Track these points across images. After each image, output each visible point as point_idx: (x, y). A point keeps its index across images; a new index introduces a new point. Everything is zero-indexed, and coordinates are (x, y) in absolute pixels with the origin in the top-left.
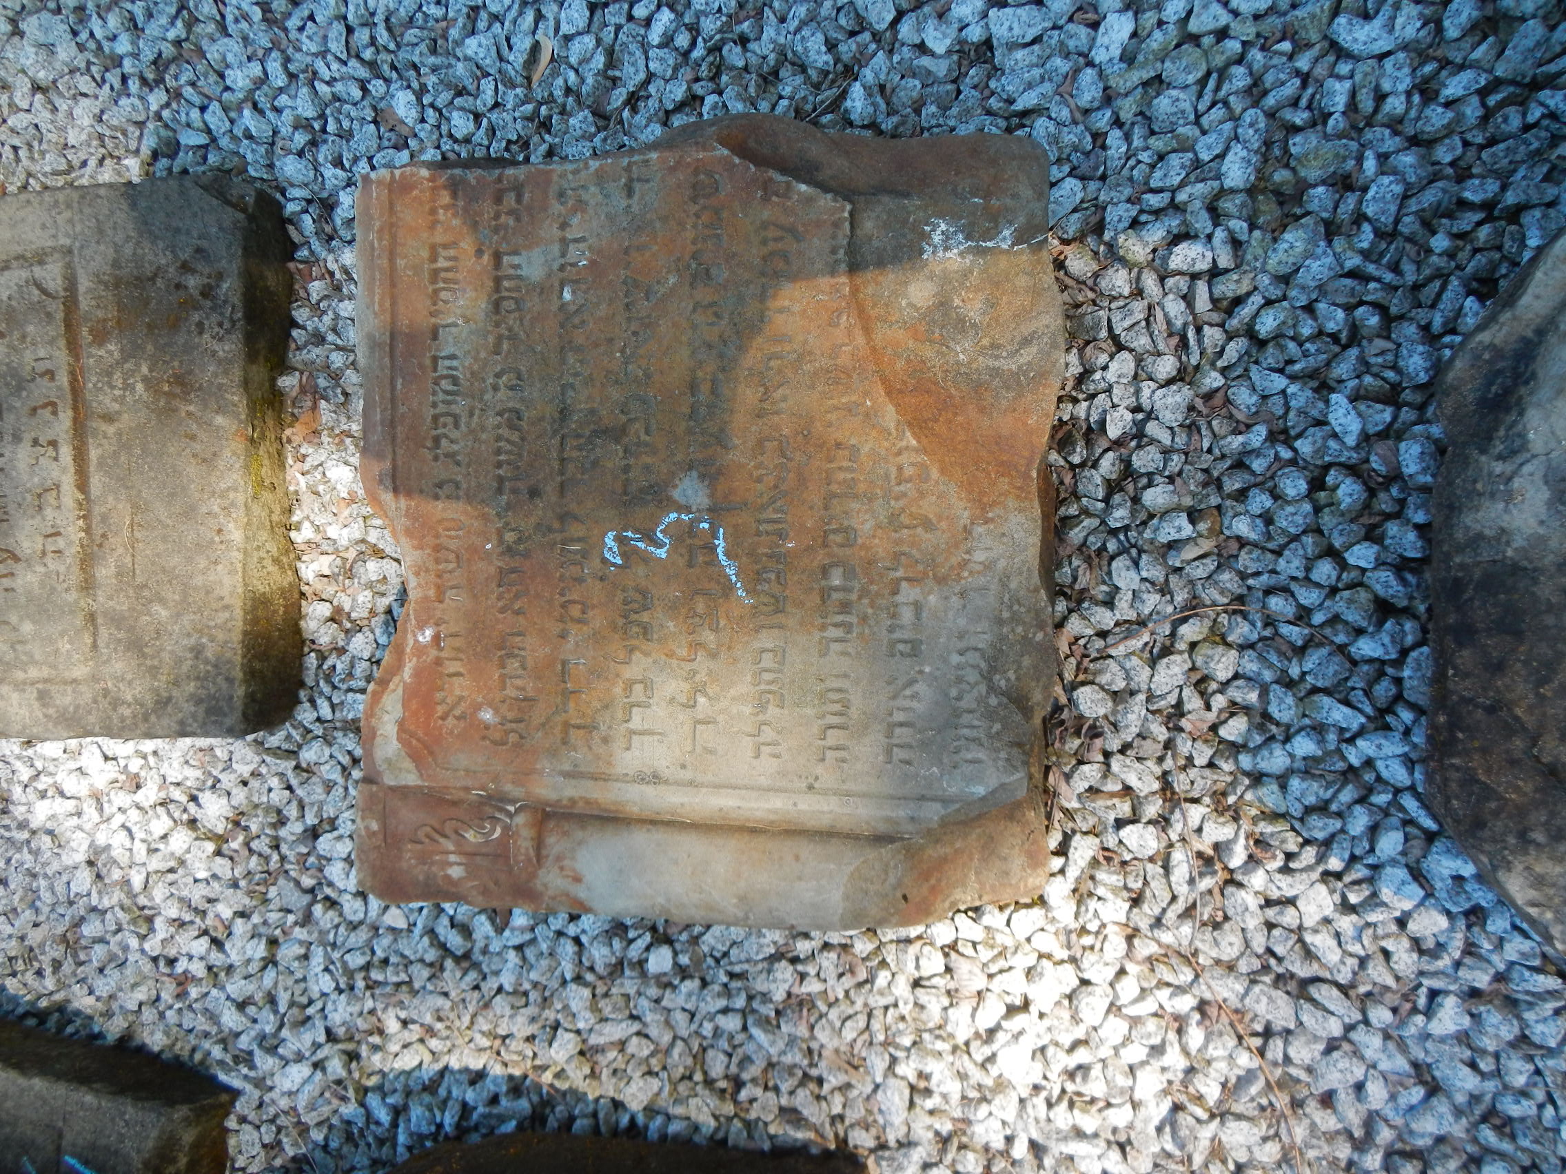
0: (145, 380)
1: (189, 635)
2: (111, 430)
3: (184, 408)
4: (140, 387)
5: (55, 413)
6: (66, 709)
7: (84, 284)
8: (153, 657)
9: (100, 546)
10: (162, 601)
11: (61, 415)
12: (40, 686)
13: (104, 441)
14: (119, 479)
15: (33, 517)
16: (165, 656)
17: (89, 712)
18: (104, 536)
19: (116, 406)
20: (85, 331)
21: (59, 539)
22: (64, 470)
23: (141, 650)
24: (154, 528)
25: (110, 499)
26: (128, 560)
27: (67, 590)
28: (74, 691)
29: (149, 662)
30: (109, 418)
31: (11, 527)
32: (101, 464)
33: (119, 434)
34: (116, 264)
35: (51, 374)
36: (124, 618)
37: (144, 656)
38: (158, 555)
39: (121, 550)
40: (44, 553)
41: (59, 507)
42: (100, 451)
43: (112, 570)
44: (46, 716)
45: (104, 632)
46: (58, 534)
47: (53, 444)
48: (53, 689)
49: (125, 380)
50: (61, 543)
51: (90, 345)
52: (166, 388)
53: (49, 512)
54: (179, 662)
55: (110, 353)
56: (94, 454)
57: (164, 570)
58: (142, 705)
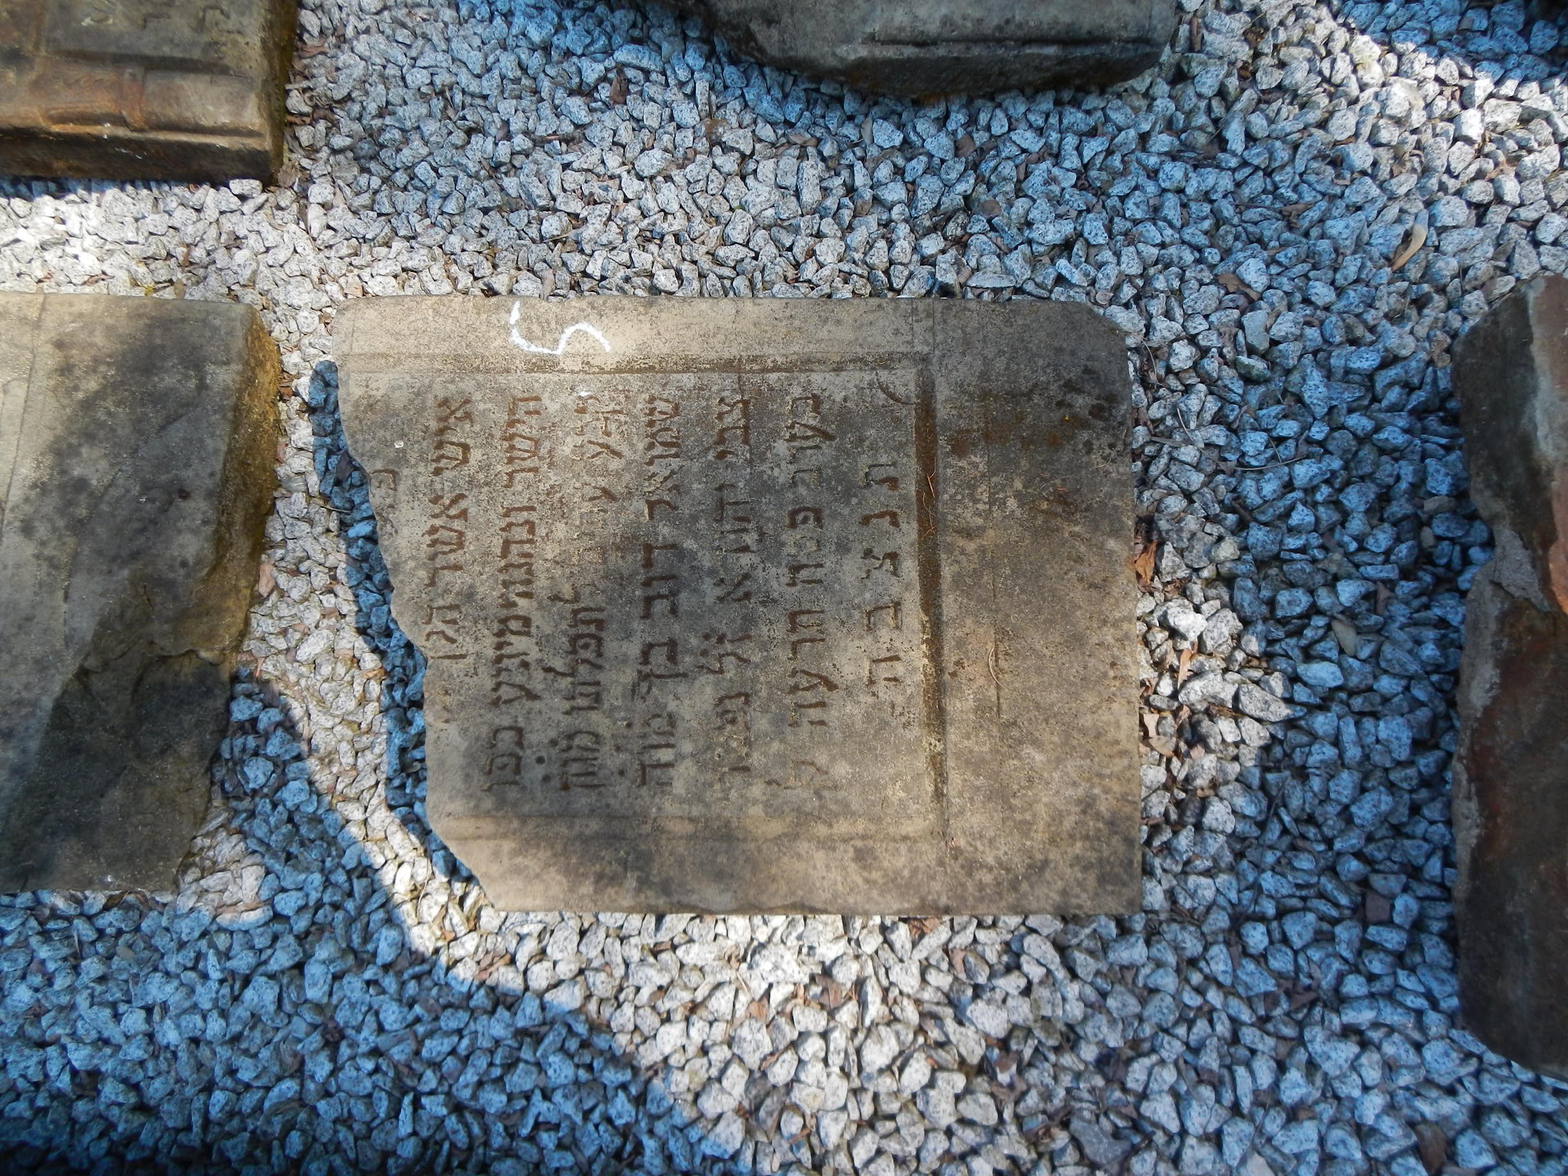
0: (1018, 495)
1: (1074, 784)
2: (971, 546)
3: (1068, 529)
4: (1012, 503)
5: (895, 523)
6: (897, 873)
7: (943, 393)
8: (1023, 810)
9: (954, 675)
10: (1036, 743)
11: (904, 526)
12: (859, 844)
13: (963, 559)
14: (981, 600)
15: (861, 637)
16: (1041, 809)
17: (933, 878)
18: (959, 663)
19: (980, 521)
20: (942, 440)
21: (896, 664)
22: (907, 587)
23: (1006, 801)
24: (1025, 658)
25: (969, 622)
26: (992, 692)
27: (906, 725)
28: (910, 850)
29: (1018, 816)
30: (968, 533)
31: (829, 648)
32: (957, 581)
33: (982, 551)
34: (984, 376)
35: (893, 482)
36: (983, 761)
37: (1012, 809)
38: (1031, 689)
39: (981, 681)
40: (872, 682)
41: (897, 627)
42: (956, 568)
43: (971, 704)
44: (867, 881)
45: (956, 779)
46: (897, 658)
47: (893, 556)
48: (879, 848)
49: (991, 495)
50: (899, 669)
51: (948, 455)
52: (1045, 506)
53: (884, 634)
54: (1057, 817)
55: (976, 466)
56: (947, 571)
57: (1038, 706)
58: (1008, 870)
